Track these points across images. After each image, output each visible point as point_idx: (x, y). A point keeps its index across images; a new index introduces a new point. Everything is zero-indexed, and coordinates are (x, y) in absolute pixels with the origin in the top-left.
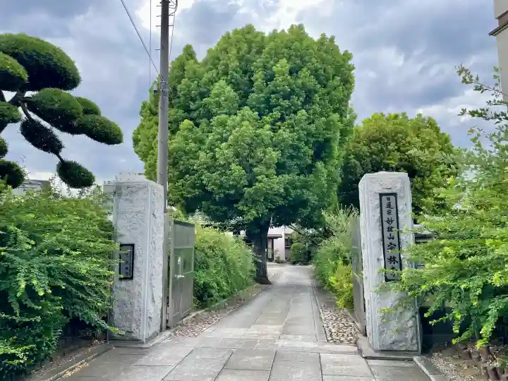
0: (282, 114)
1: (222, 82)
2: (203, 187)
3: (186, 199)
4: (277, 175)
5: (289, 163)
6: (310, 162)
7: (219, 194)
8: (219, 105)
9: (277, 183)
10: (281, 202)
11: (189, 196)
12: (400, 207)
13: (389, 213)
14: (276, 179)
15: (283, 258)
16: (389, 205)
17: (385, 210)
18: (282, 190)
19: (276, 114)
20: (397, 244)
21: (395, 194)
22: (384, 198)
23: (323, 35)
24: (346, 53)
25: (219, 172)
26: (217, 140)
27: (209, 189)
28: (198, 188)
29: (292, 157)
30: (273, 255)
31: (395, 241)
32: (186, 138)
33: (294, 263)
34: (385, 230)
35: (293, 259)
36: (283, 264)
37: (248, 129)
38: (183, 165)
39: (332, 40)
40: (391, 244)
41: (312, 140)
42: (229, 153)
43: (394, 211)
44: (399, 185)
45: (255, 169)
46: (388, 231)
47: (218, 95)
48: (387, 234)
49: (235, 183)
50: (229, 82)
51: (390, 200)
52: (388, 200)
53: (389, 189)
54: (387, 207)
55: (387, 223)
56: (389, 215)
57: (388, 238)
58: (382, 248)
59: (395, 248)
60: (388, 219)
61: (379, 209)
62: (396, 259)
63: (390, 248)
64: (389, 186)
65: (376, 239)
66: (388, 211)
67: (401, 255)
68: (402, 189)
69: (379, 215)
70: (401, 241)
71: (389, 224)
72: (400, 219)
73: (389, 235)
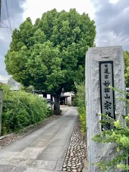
0: (66, 44)
1: (39, 30)
2: (29, 75)
3: (23, 80)
4: (61, 70)
5: (67, 65)
6: (76, 65)
7: (36, 77)
8: (37, 39)
9: (61, 73)
10: (64, 82)
11: (24, 79)
12: (116, 73)
13: (106, 77)
14: (61, 72)
15: (70, 104)
16: (106, 71)
17: (103, 75)
18: (64, 76)
19: (63, 43)
20: (112, 102)
21: (111, 62)
22: (103, 65)
23: (84, 13)
24: (93, 21)
25: (36, 68)
26: (36, 54)
27: (32, 75)
28: (28, 75)
29: (68, 63)
30: (67, 103)
31: (110, 101)
32: (23, 54)
33: (74, 106)
35: (74, 104)
36: (70, 106)
37: (48, 49)
38: (21, 65)
39: (87, 15)
40: (107, 102)
41: (78, 56)
42: (40, 60)
43: (110, 76)
44: (115, 55)
45: (51, 67)
46: (105, 92)
47: (37, 35)
48: (104, 94)
49: (43, 73)
50: (43, 30)
51: (107, 67)
52: (106, 67)
53: (107, 58)
54: (104, 73)
55: (105, 85)
56: (106, 79)
57: (105, 97)
58: (100, 106)
59: (110, 106)
60: (106, 82)
61: (98, 74)
62: (111, 115)
63: (106, 105)
64: (107, 56)
65: (95, 98)
66: (105, 76)
67: (115, 111)
68: (118, 58)
69: (98, 79)
70: (115, 100)
71: (106, 86)
72: (115, 82)
73: (106, 95)
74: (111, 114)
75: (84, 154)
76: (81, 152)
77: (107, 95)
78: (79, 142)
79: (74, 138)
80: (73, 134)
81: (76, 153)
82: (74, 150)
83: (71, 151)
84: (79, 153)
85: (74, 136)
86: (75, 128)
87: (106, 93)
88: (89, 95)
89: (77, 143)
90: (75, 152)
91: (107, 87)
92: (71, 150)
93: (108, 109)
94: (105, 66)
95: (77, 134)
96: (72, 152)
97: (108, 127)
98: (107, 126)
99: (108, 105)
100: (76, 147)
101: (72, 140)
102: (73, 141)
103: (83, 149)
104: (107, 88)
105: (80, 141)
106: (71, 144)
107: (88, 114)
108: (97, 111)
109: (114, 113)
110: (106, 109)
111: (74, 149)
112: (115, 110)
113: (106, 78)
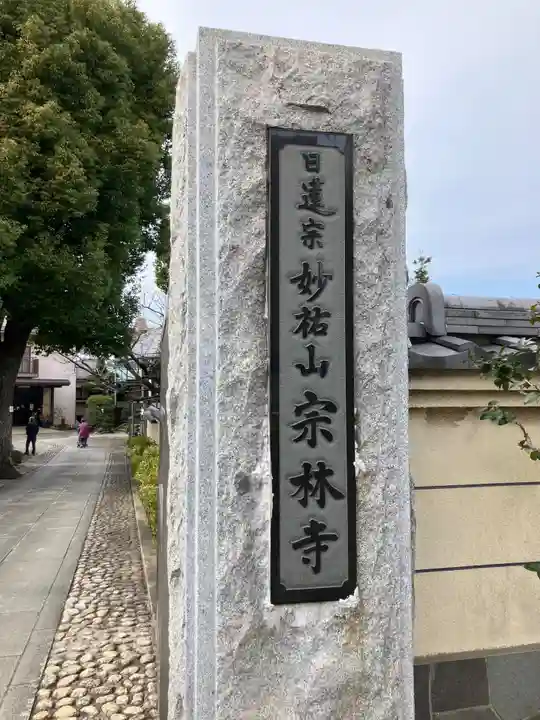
12: (365, 213)
13: (311, 235)
16: (312, 197)
17: (293, 219)
20: (341, 401)
21: (344, 143)
22: (292, 157)
31: (331, 387)
34: (288, 323)
40: (311, 397)
43: (333, 227)
46: (303, 330)
48: (294, 347)
51: (317, 170)
52: (309, 170)
53: (319, 110)
54: (301, 207)
55: (300, 286)
56: (311, 247)
57: (298, 366)
58: (266, 422)
59: (328, 421)
60: (306, 266)
61: (262, 212)
62: (329, 479)
63: (303, 419)
64: (319, 97)
65: (236, 373)
66: (305, 228)
67: (357, 455)
68: (378, 120)
69: (260, 245)
70: (360, 384)
71: (308, 297)
72: (359, 273)
73: (306, 354)
74: (331, 473)
75: (137, 698)
76: (118, 691)
77: (311, 349)
78: (111, 621)
79: (82, 604)
80: (77, 579)
81: (92, 702)
82: (78, 679)
83: (60, 692)
84: (111, 697)
85: (81, 588)
86: (88, 544)
87: (305, 336)
88: (193, 350)
89: (98, 633)
90: (88, 698)
91: (311, 300)
92: (62, 682)
93: (312, 443)
94: (308, 164)
95: (97, 579)
96: (68, 696)
97: (312, 556)
98: (306, 552)
99: (314, 419)
100: (94, 659)
101: (72, 617)
102: (77, 619)
103: (130, 664)
104: (311, 306)
105: (116, 614)
106: (60, 647)
107: (183, 483)
108: (243, 462)
109: (351, 468)
110: (304, 444)
111: (78, 673)
112: (356, 446)
113: (309, 242)
